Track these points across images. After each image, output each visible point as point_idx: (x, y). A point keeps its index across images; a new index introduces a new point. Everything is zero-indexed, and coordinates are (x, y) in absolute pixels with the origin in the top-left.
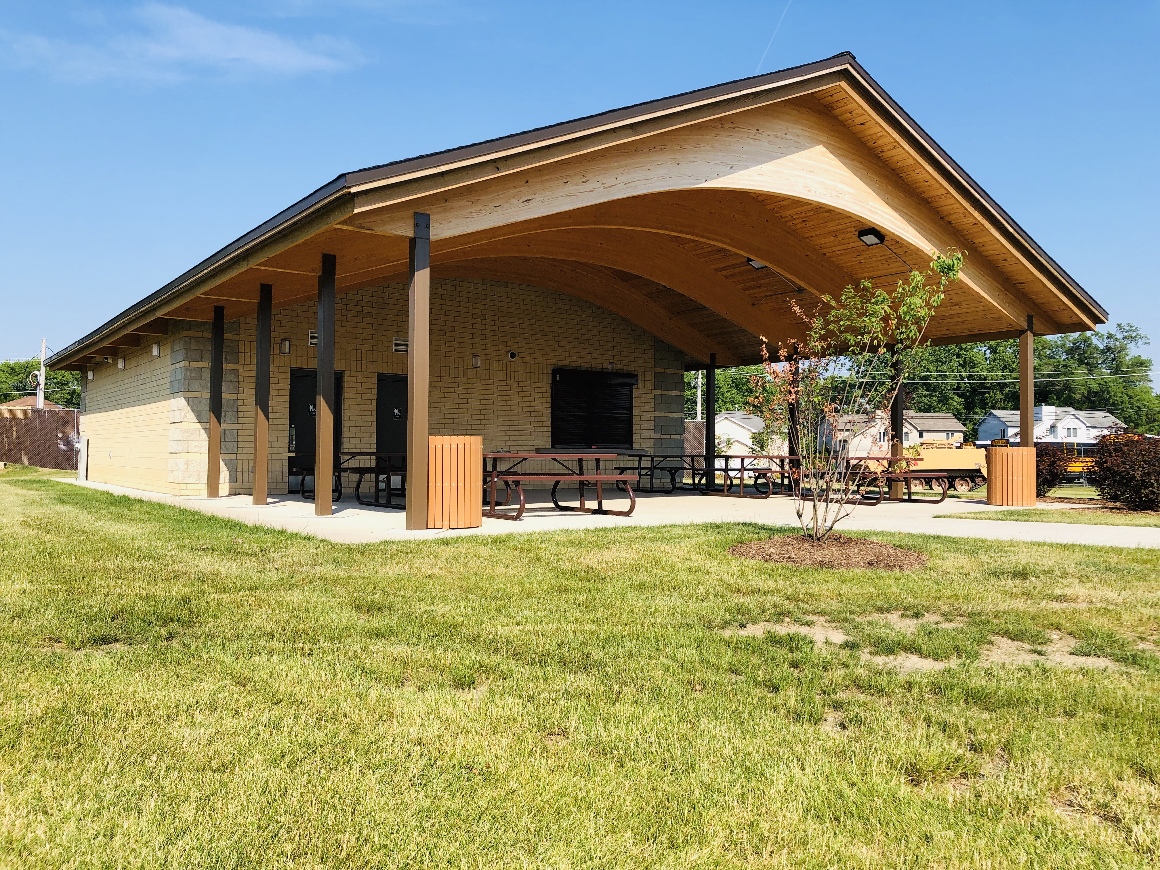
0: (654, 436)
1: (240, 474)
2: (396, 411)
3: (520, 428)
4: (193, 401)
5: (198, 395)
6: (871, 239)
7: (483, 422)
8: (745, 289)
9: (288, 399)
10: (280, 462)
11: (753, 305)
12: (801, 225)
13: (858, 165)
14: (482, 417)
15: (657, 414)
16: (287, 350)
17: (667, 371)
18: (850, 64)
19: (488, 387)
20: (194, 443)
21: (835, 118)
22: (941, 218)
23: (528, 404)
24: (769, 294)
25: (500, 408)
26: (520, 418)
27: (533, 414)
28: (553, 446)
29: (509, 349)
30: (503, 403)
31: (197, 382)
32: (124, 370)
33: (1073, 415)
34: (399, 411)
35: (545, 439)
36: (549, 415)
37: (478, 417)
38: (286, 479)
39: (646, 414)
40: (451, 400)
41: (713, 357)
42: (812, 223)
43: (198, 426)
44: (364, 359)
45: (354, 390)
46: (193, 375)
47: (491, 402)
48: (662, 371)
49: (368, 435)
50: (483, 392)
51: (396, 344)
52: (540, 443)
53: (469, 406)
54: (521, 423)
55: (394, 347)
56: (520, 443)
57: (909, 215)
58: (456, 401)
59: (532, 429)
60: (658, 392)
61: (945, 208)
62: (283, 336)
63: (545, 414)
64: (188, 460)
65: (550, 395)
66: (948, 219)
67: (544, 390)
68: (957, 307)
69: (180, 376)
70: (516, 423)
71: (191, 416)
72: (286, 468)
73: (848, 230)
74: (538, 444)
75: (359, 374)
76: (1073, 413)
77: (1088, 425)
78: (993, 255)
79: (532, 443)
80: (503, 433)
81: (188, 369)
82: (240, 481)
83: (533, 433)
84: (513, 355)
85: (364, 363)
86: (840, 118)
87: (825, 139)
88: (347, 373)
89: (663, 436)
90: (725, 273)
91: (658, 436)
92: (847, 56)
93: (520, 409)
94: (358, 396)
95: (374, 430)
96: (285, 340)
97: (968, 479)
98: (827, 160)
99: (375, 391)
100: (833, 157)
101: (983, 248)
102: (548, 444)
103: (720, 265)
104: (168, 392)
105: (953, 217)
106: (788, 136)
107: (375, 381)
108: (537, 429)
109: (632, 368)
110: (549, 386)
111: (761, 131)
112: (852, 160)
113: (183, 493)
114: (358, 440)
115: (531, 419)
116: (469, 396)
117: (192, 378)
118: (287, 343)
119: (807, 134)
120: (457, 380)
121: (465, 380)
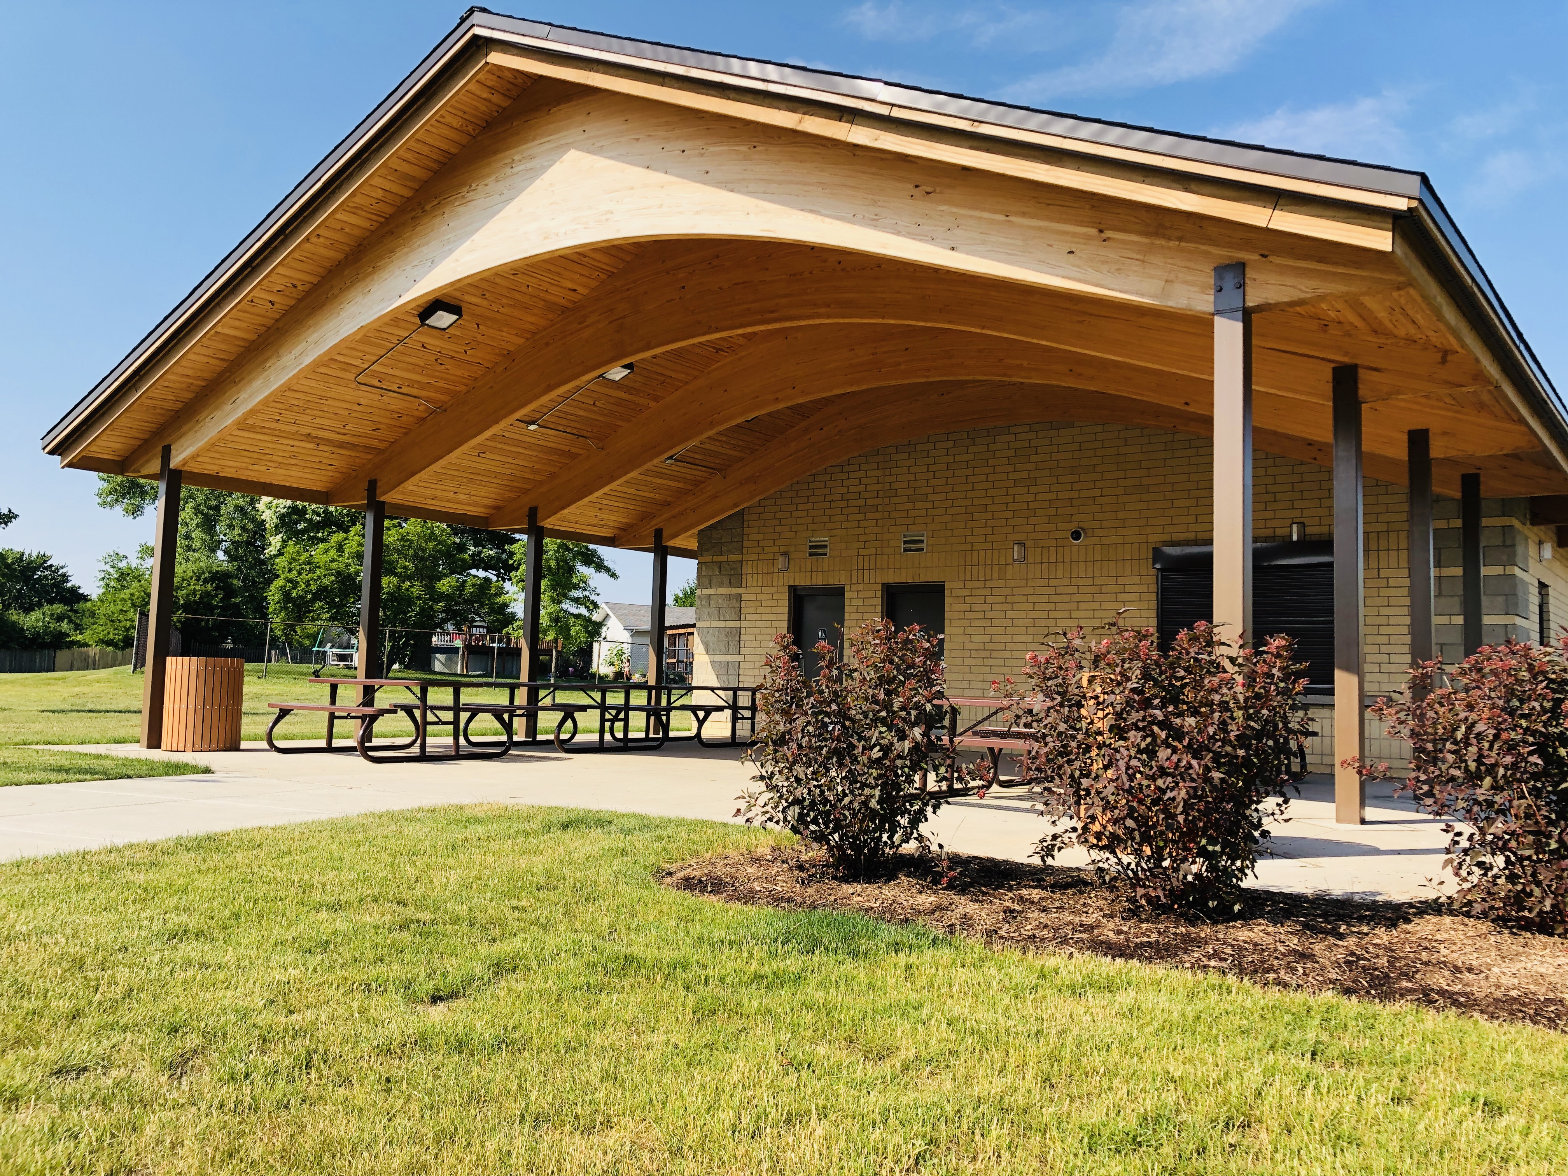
4: (702, 632)
5: (707, 625)
9: (786, 624)
16: (784, 566)
19: (1039, 591)
29: (1069, 525)
40: (982, 615)
44: (866, 566)
46: (704, 603)
50: (1031, 599)
55: (903, 547)
58: (988, 614)
62: (782, 550)
71: (701, 648)
75: (861, 587)
84: (1075, 535)
85: (866, 572)
88: (847, 588)
94: (859, 615)
96: (782, 554)
99: (879, 609)
107: (880, 594)
110: (1151, 579)
116: (1008, 607)
118: (783, 557)
120: (988, 584)
121: (1002, 583)
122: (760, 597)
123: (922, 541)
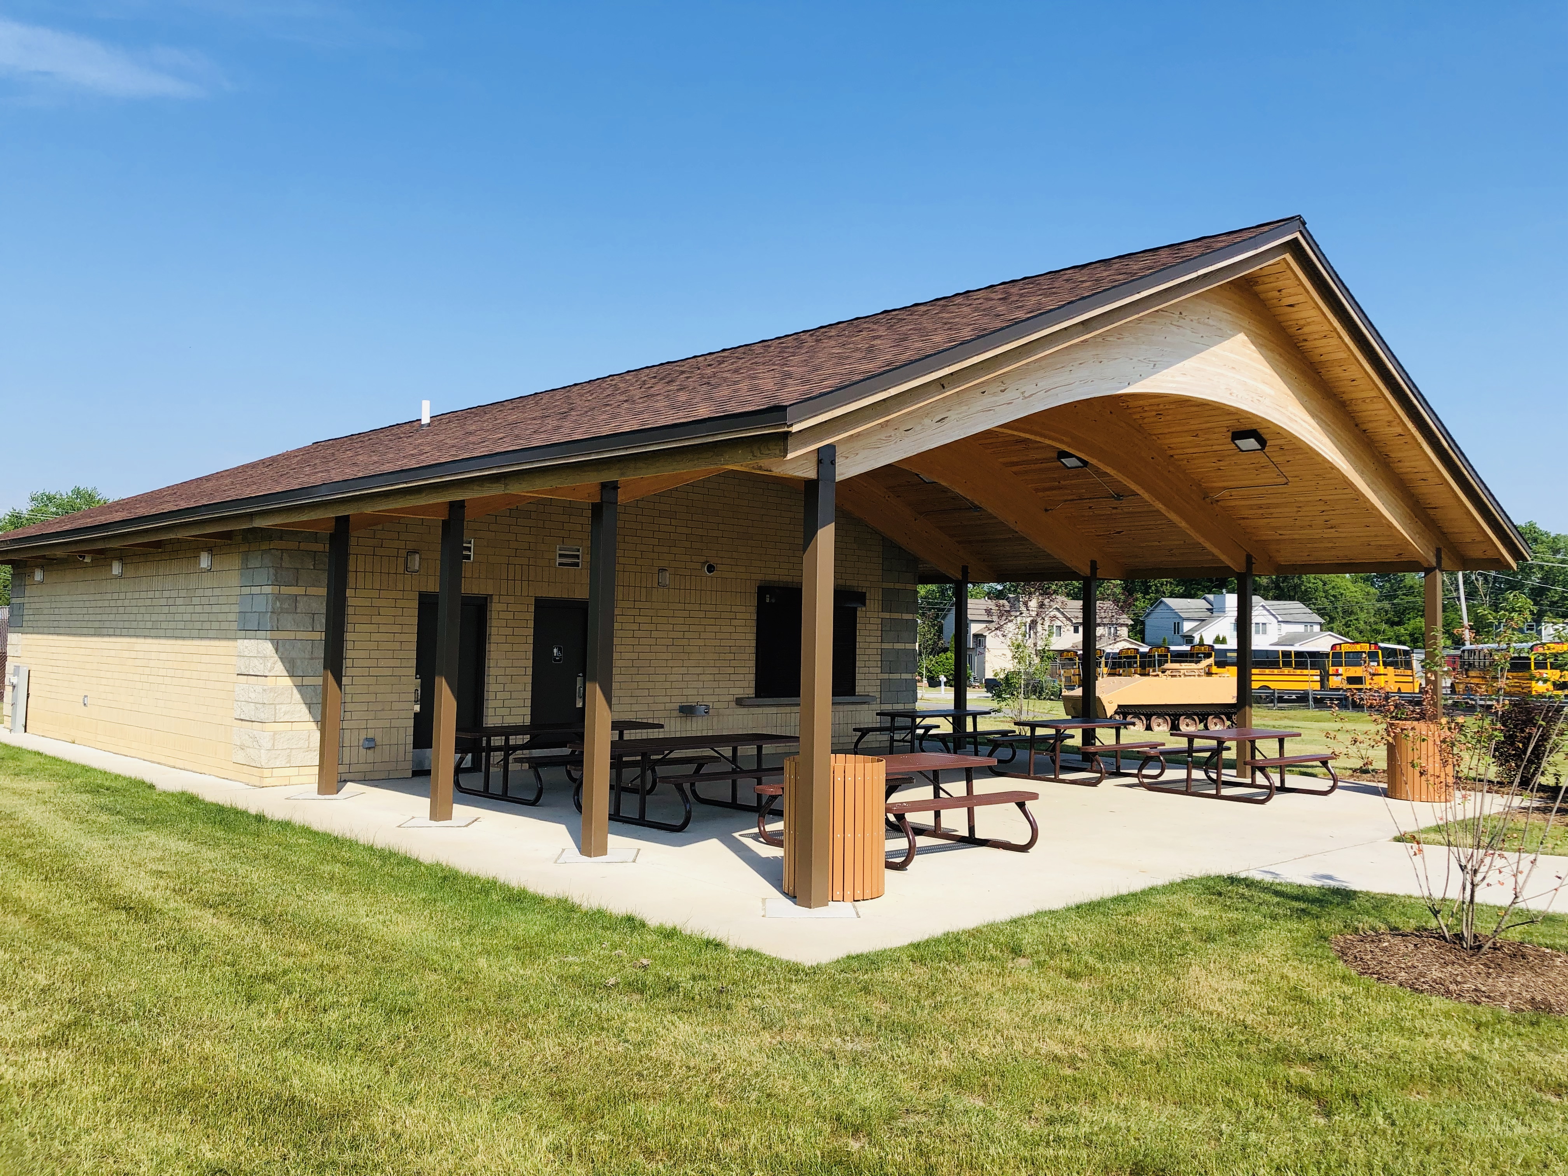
0: (881, 676)
1: (346, 750)
2: (555, 651)
3: (716, 671)
4: (284, 646)
5: (291, 636)
6: (1251, 443)
7: (670, 663)
8: (1037, 490)
9: (414, 638)
10: (402, 731)
11: (1046, 510)
12: (1152, 420)
13: (1277, 357)
14: (669, 656)
15: (886, 646)
16: (417, 568)
17: (898, 586)
18: (1301, 232)
19: (677, 614)
20: (284, 708)
21: (1256, 295)
22: (1357, 425)
23: (727, 636)
24: (1070, 498)
25: (692, 642)
26: (716, 656)
27: (733, 649)
28: (758, 695)
29: (703, 559)
30: (696, 635)
31: (290, 617)
32: (120, 577)
33: (1263, 606)
34: (560, 649)
35: (746, 685)
36: (753, 650)
37: (665, 656)
38: (409, 756)
39: (872, 646)
40: (630, 634)
41: (965, 570)
42: (1168, 418)
43: (288, 682)
44: (518, 577)
45: (504, 623)
46: (286, 606)
47: (680, 635)
48: (891, 585)
49: (521, 687)
50: (671, 620)
51: (561, 556)
52: (741, 691)
53: (653, 642)
54: (718, 664)
55: (558, 560)
56: (717, 691)
57: (1326, 422)
58: (637, 634)
59: (732, 670)
60: (887, 615)
61: (1365, 413)
62: (410, 546)
63: (748, 650)
64: (275, 733)
65: (754, 623)
66: (1364, 427)
67: (748, 616)
68: (1334, 530)
69: (261, 605)
70: (712, 663)
71: (280, 668)
72: (410, 739)
73: (1216, 430)
74: (739, 692)
75: (511, 599)
76: (1262, 603)
77: (1280, 619)
78: (1407, 473)
79: (732, 691)
80: (695, 677)
81: (278, 597)
82: (346, 760)
83: (733, 677)
84: (711, 569)
85: (518, 583)
86: (1262, 296)
87: (1245, 324)
88: (495, 599)
89: (892, 676)
90: (1015, 469)
91: (886, 676)
92: (1299, 221)
93: (717, 643)
94: (509, 631)
95: (529, 679)
96: (415, 552)
97: (1223, 717)
98: (1248, 352)
99: (531, 624)
100: (1253, 348)
101: (1400, 464)
102: (751, 692)
103: (1015, 459)
104: (234, 626)
105: (1370, 426)
106: (1210, 322)
107: (532, 608)
108: (738, 670)
109: (855, 583)
110: (753, 610)
111: (1184, 314)
112: (1272, 351)
113: (266, 782)
114: (507, 695)
115: (731, 656)
116: (653, 627)
117: (283, 611)
118: (417, 556)
119: (1229, 317)
120: (638, 605)
121: (648, 605)
122: (376, 602)
123: (577, 557)
